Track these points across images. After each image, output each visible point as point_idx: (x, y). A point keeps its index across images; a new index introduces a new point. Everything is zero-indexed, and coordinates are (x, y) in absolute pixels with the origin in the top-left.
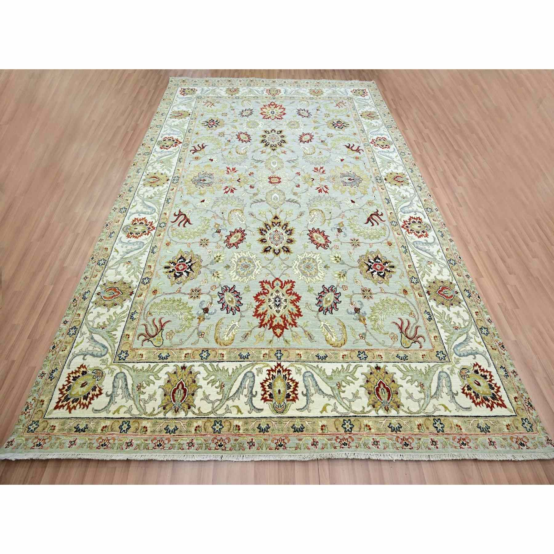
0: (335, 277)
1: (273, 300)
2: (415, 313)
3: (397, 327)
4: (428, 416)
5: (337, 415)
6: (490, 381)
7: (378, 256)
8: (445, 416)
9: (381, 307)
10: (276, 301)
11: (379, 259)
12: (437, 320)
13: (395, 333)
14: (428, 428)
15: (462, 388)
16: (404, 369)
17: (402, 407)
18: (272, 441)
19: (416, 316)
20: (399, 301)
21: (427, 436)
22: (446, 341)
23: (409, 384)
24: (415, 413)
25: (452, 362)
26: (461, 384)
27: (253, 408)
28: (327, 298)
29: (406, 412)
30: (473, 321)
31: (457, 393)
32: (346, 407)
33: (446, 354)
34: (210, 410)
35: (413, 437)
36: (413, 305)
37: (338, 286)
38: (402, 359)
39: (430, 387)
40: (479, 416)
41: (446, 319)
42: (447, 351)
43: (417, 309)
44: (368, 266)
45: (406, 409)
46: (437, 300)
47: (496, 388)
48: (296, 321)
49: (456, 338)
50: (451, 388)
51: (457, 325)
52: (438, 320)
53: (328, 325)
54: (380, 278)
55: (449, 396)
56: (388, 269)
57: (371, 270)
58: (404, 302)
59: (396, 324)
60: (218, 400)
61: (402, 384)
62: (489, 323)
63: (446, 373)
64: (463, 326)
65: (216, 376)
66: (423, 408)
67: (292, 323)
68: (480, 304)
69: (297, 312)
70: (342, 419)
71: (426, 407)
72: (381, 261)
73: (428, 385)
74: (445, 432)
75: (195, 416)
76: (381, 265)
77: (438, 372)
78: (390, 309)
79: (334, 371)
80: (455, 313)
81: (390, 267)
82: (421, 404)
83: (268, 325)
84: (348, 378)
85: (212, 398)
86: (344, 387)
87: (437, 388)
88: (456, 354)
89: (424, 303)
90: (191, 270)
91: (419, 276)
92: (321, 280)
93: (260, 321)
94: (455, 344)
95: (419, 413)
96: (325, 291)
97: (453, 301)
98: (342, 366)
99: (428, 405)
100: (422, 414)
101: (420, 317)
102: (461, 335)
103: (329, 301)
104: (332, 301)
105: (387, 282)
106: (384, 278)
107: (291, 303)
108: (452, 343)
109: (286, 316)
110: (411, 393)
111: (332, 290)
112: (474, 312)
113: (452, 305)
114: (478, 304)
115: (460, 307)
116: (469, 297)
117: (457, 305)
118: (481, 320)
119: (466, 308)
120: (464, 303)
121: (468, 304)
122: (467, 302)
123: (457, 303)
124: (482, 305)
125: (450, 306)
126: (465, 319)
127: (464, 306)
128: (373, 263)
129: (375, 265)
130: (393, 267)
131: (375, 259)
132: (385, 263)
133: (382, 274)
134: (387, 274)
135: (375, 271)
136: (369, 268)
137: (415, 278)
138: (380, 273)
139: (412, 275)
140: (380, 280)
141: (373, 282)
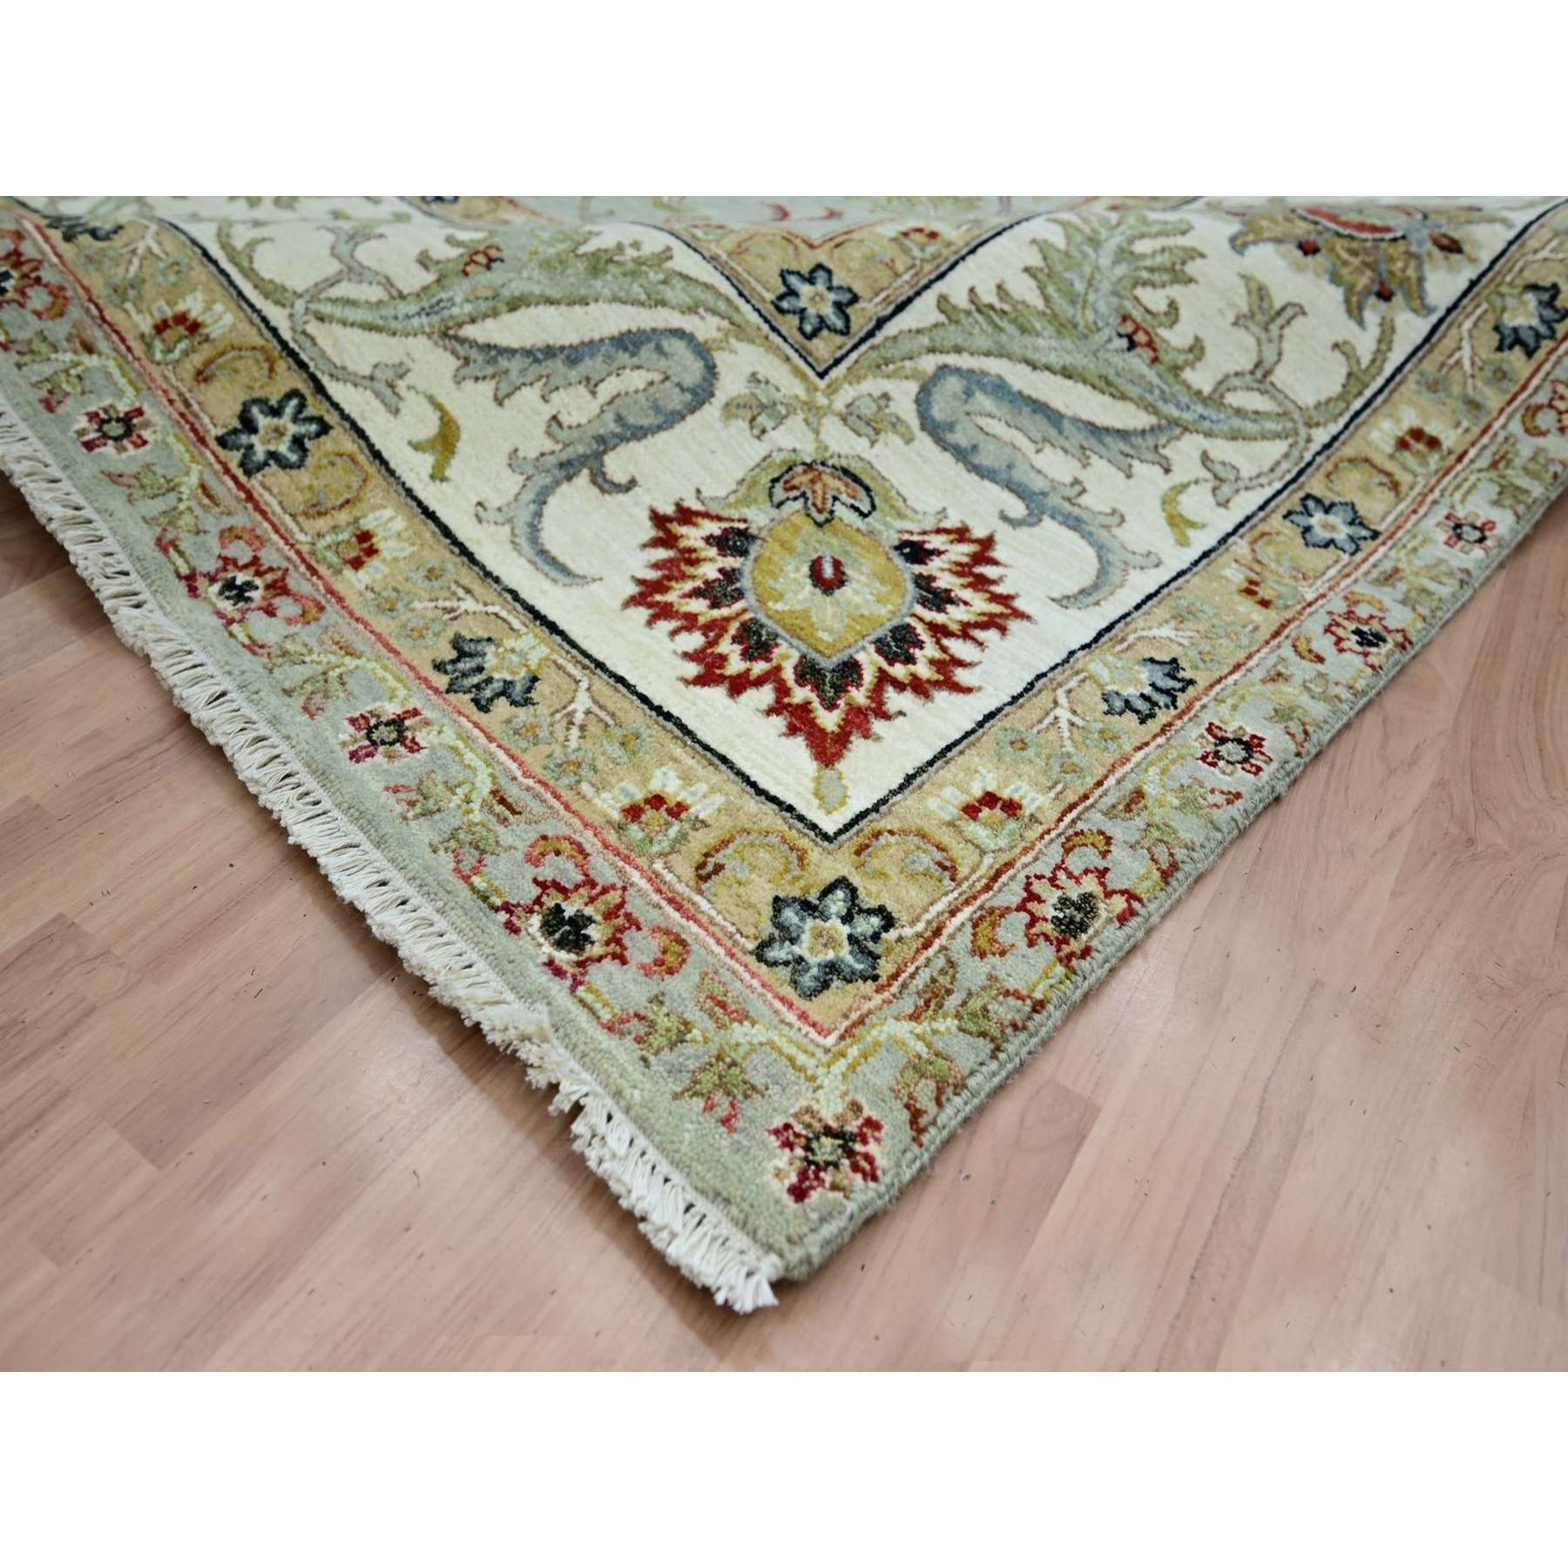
4: (293, 354)
8: (377, 455)
14: (203, 376)
15: (695, 506)
21: (142, 382)
22: (961, 300)
24: (249, 273)
25: (832, 389)
26: (715, 491)
30: (1321, 436)
31: (625, 487)
33: (860, 323)
39: (514, 305)
41: (1143, 246)
42: (891, 329)
49: (1054, 359)
50: (624, 439)
51: (1175, 338)
55: (549, 445)
63: (711, 370)
64: (1201, 379)
66: (327, 309)
68: (1534, 432)
71: (344, 323)
73: (517, 288)
74: (254, 483)
77: (676, 320)
82: (344, 290)
87: (550, 352)
88: (923, 399)
94: (994, 366)
95: (266, 296)
97: (1340, 243)
99: (371, 328)
100: (277, 316)
102: (1105, 385)
108: (983, 342)
112: (1410, 418)
113: (1308, 249)
114: (1516, 427)
115: (1355, 311)
116: (1510, 340)
117: (1335, 279)
118: (1395, 486)
119: (1380, 355)
120: (1411, 328)
121: (1437, 356)
122: (1448, 343)
123: (1363, 281)
124: (1539, 451)
125: (1278, 241)
126: (1280, 376)
127: (1387, 333)
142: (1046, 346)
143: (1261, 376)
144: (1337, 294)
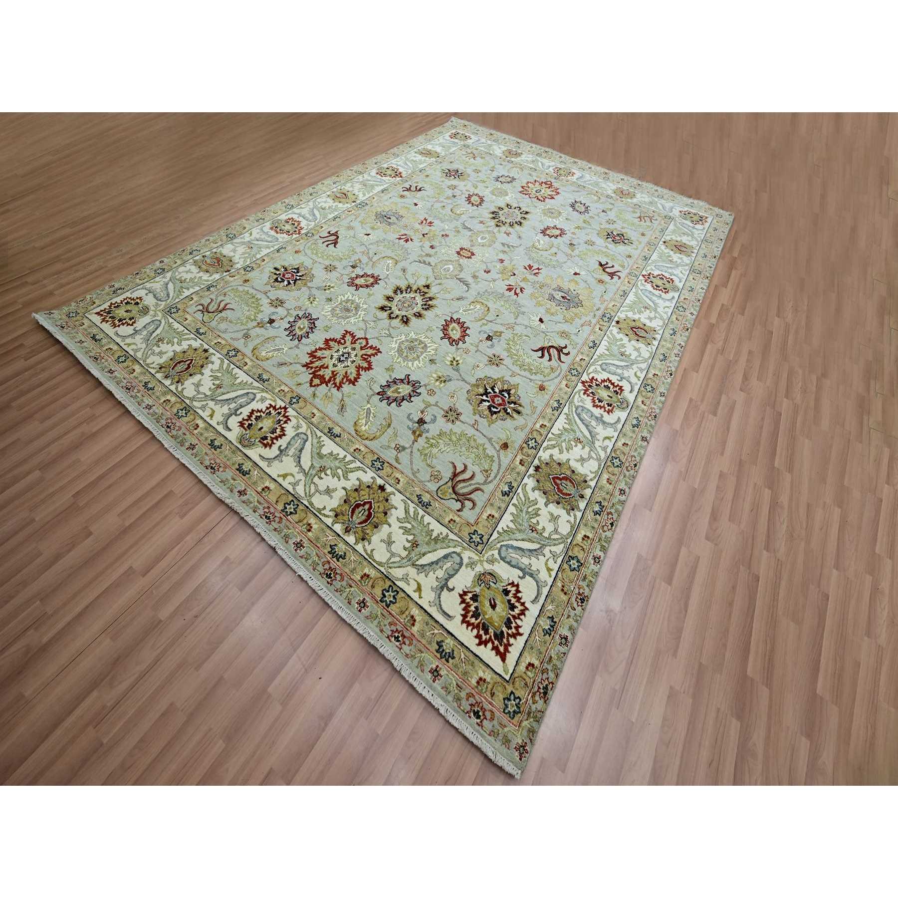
0: (432, 376)
1: (341, 353)
2: (493, 475)
3: (452, 470)
4: (387, 577)
5: (291, 490)
6: (514, 617)
7: (510, 390)
8: (408, 596)
9: (454, 438)
10: (343, 356)
11: (509, 394)
12: (514, 501)
13: (443, 474)
14: (373, 587)
15: (466, 590)
16: (412, 514)
17: (366, 543)
18: (210, 460)
19: (490, 479)
20: (484, 449)
21: (363, 592)
22: (501, 531)
23: (402, 531)
24: (374, 560)
25: (483, 556)
26: (469, 585)
27: (224, 423)
28: (399, 388)
29: (365, 550)
30: (569, 541)
31: (453, 589)
32: (307, 491)
33: (485, 541)
34: (191, 396)
35: (346, 578)
36: (500, 465)
37: (425, 385)
38: (420, 502)
39: (424, 555)
40: (453, 635)
41: (530, 510)
42: (490, 540)
43: (501, 473)
44: (486, 392)
45: (369, 548)
46: (541, 484)
47: (514, 630)
48: (343, 385)
49: (520, 538)
50: (450, 578)
51: (540, 527)
52: (516, 502)
53: (372, 411)
54: (487, 412)
55: (437, 584)
56: (509, 410)
57: (484, 398)
58: (490, 454)
59: (455, 467)
60: (205, 394)
61: (392, 525)
62: (592, 562)
63: (461, 558)
64: (546, 534)
65: (223, 375)
66: (391, 565)
67: (338, 385)
68: (604, 531)
69: (353, 379)
70: (291, 498)
71: (395, 568)
72: (509, 397)
73: (423, 551)
74: (389, 609)
75: (175, 391)
76: (503, 400)
77: (452, 550)
78: (464, 449)
79: (331, 454)
80: (552, 515)
81: (514, 410)
82: (393, 560)
83: (313, 370)
84: (339, 471)
85: (201, 389)
86: (326, 474)
87: (432, 563)
88: (499, 553)
89: (518, 473)
90: (295, 283)
91: (545, 444)
92: (413, 369)
93: (308, 362)
94: (510, 542)
95: (379, 565)
96: (405, 381)
97: (563, 500)
98: (345, 456)
99: (400, 567)
100: (382, 569)
101: (495, 482)
102: (530, 541)
103: (399, 393)
104: (402, 395)
105: (491, 423)
106: (492, 415)
107: (356, 367)
108: (507, 538)
109: (338, 375)
110: (393, 540)
111: (414, 385)
112: (583, 533)
113: (558, 503)
114: (601, 531)
115: (569, 514)
116: (596, 513)
117: (564, 509)
118: (583, 549)
119: (575, 521)
120: (579, 515)
121: (585, 519)
122: (586, 516)
123: (569, 508)
124: (606, 536)
125: (553, 502)
126: (559, 530)
127: (575, 516)
128: (495, 392)
129: (496, 396)
130: (519, 413)
131: (503, 391)
132: (512, 402)
133: (495, 410)
134: (501, 414)
135: (489, 401)
136: (484, 394)
137: (535, 442)
138: (494, 407)
139: (535, 436)
140: (485, 413)
141: (474, 409)
142: (519, 536)
143: (556, 531)
144: (565, 511)
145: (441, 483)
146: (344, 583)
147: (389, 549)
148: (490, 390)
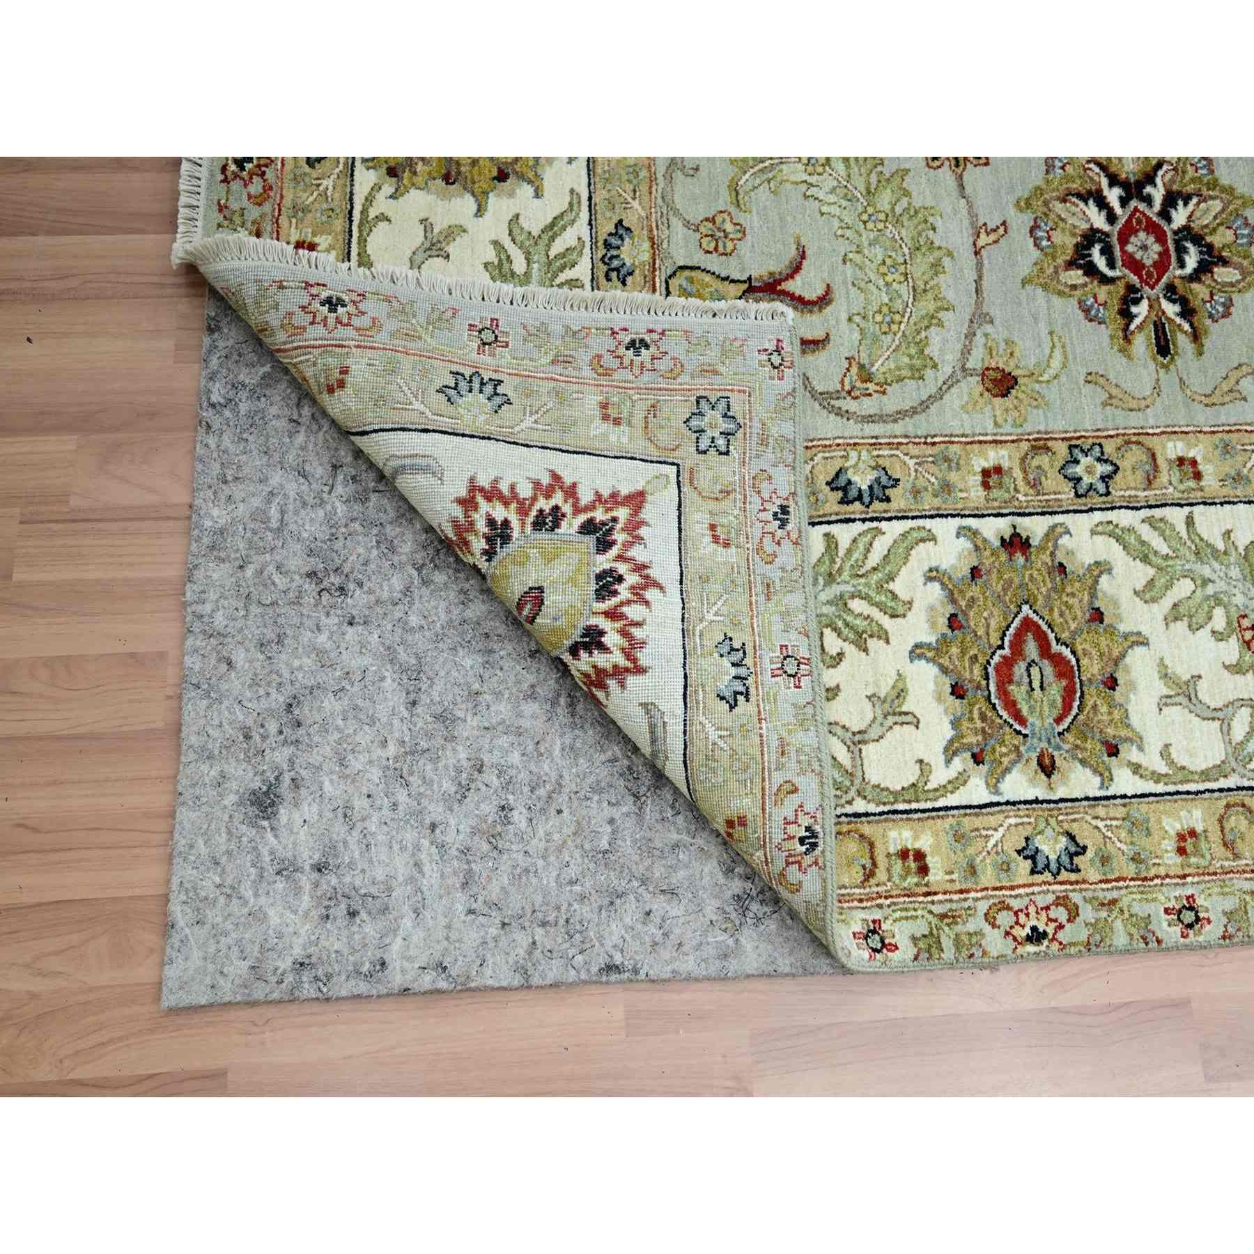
2: (868, 406)
3: (777, 265)
7: (1225, 262)
9: (884, 200)
11: (1204, 268)
12: (844, 534)
13: (744, 248)
16: (558, 247)
19: (848, 404)
20: (933, 319)
23: (491, 255)
29: (369, 200)
30: (860, 806)
36: (924, 406)
38: (607, 245)
41: (857, 605)
43: (898, 428)
44: (1140, 185)
46: (974, 591)
52: (844, 544)
54: (1066, 241)
56: (1141, 310)
57: (1113, 196)
58: (933, 350)
59: (796, 269)
61: (488, 215)
62: (858, 927)
68: (990, 919)
72: (1195, 277)
76: (1162, 265)
78: (878, 253)
80: (901, 694)
81: (1159, 328)
89: (947, 487)
91: (1124, 518)
97: (983, 705)
101: (853, 430)
105: (1041, 279)
106: (1071, 264)
110: (450, 249)
112: (925, 843)
113: (957, 691)
114: (983, 907)
115: (951, 752)
116: (1029, 853)
117: (955, 724)
118: (869, 875)
119: (942, 790)
120: (977, 791)
121: (978, 822)
122: (992, 821)
123: (972, 739)
124: (979, 933)
125: (944, 670)
126: (869, 750)
127: (959, 781)
128: (1165, 215)
129: (1152, 228)
130: (1163, 348)
131: (1197, 240)
132: (1183, 302)
133: (1100, 262)
134: (1103, 292)
135: (1112, 218)
136: (1125, 185)
137: (1105, 478)
138: (1107, 251)
139: (1125, 464)
140: (1057, 238)
141: (1038, 191)
143: (857, 740)
144: (949, 733)
145: (714, 263)
146: (254, 212)
147: (420, 257)
148: (1157, 193)
